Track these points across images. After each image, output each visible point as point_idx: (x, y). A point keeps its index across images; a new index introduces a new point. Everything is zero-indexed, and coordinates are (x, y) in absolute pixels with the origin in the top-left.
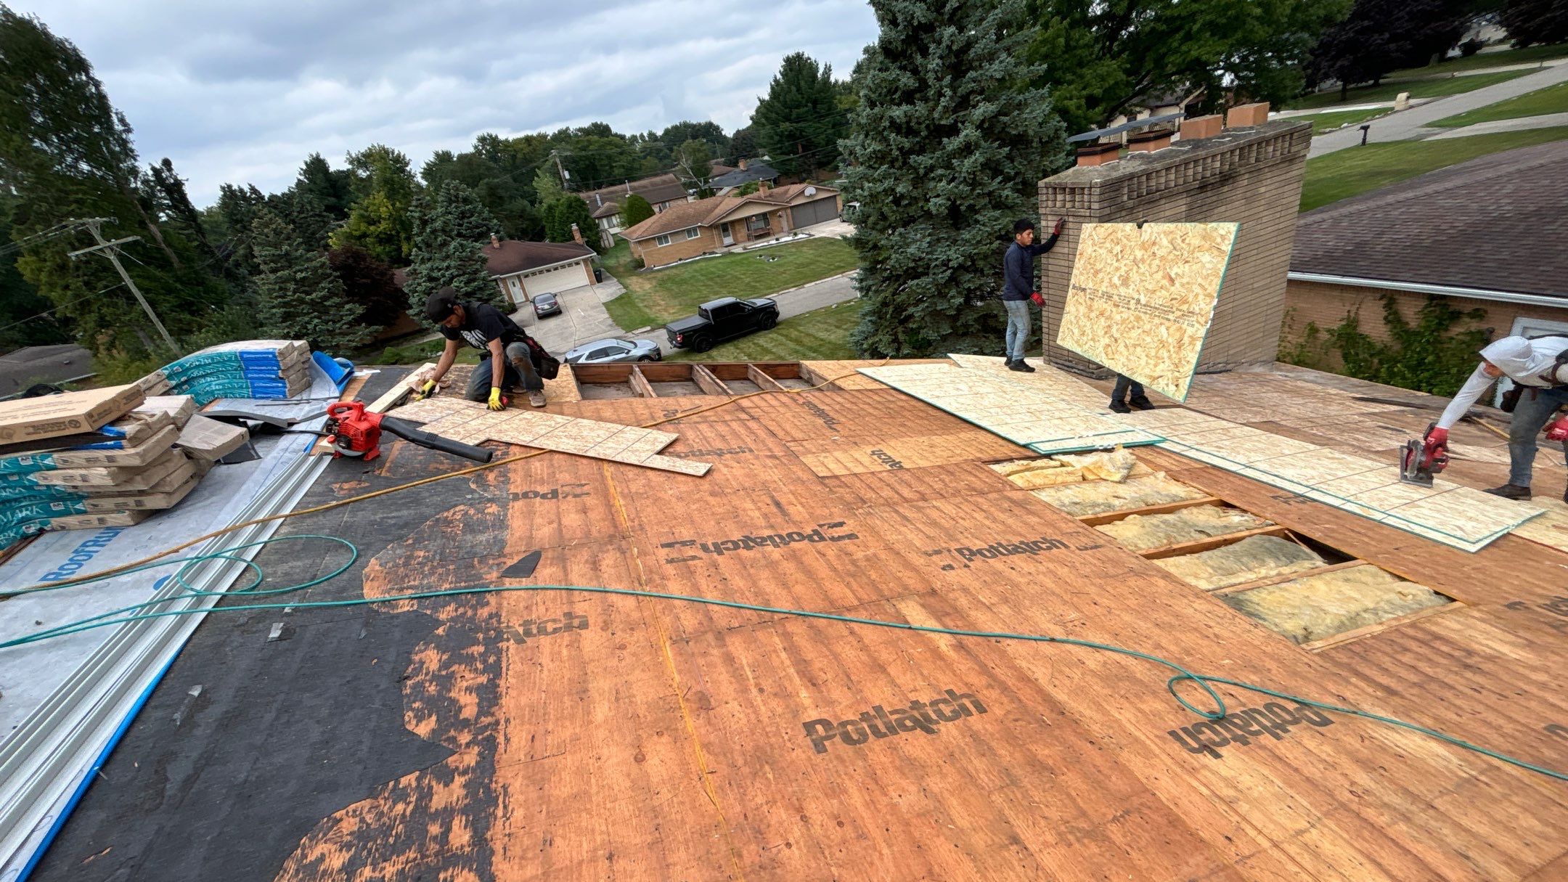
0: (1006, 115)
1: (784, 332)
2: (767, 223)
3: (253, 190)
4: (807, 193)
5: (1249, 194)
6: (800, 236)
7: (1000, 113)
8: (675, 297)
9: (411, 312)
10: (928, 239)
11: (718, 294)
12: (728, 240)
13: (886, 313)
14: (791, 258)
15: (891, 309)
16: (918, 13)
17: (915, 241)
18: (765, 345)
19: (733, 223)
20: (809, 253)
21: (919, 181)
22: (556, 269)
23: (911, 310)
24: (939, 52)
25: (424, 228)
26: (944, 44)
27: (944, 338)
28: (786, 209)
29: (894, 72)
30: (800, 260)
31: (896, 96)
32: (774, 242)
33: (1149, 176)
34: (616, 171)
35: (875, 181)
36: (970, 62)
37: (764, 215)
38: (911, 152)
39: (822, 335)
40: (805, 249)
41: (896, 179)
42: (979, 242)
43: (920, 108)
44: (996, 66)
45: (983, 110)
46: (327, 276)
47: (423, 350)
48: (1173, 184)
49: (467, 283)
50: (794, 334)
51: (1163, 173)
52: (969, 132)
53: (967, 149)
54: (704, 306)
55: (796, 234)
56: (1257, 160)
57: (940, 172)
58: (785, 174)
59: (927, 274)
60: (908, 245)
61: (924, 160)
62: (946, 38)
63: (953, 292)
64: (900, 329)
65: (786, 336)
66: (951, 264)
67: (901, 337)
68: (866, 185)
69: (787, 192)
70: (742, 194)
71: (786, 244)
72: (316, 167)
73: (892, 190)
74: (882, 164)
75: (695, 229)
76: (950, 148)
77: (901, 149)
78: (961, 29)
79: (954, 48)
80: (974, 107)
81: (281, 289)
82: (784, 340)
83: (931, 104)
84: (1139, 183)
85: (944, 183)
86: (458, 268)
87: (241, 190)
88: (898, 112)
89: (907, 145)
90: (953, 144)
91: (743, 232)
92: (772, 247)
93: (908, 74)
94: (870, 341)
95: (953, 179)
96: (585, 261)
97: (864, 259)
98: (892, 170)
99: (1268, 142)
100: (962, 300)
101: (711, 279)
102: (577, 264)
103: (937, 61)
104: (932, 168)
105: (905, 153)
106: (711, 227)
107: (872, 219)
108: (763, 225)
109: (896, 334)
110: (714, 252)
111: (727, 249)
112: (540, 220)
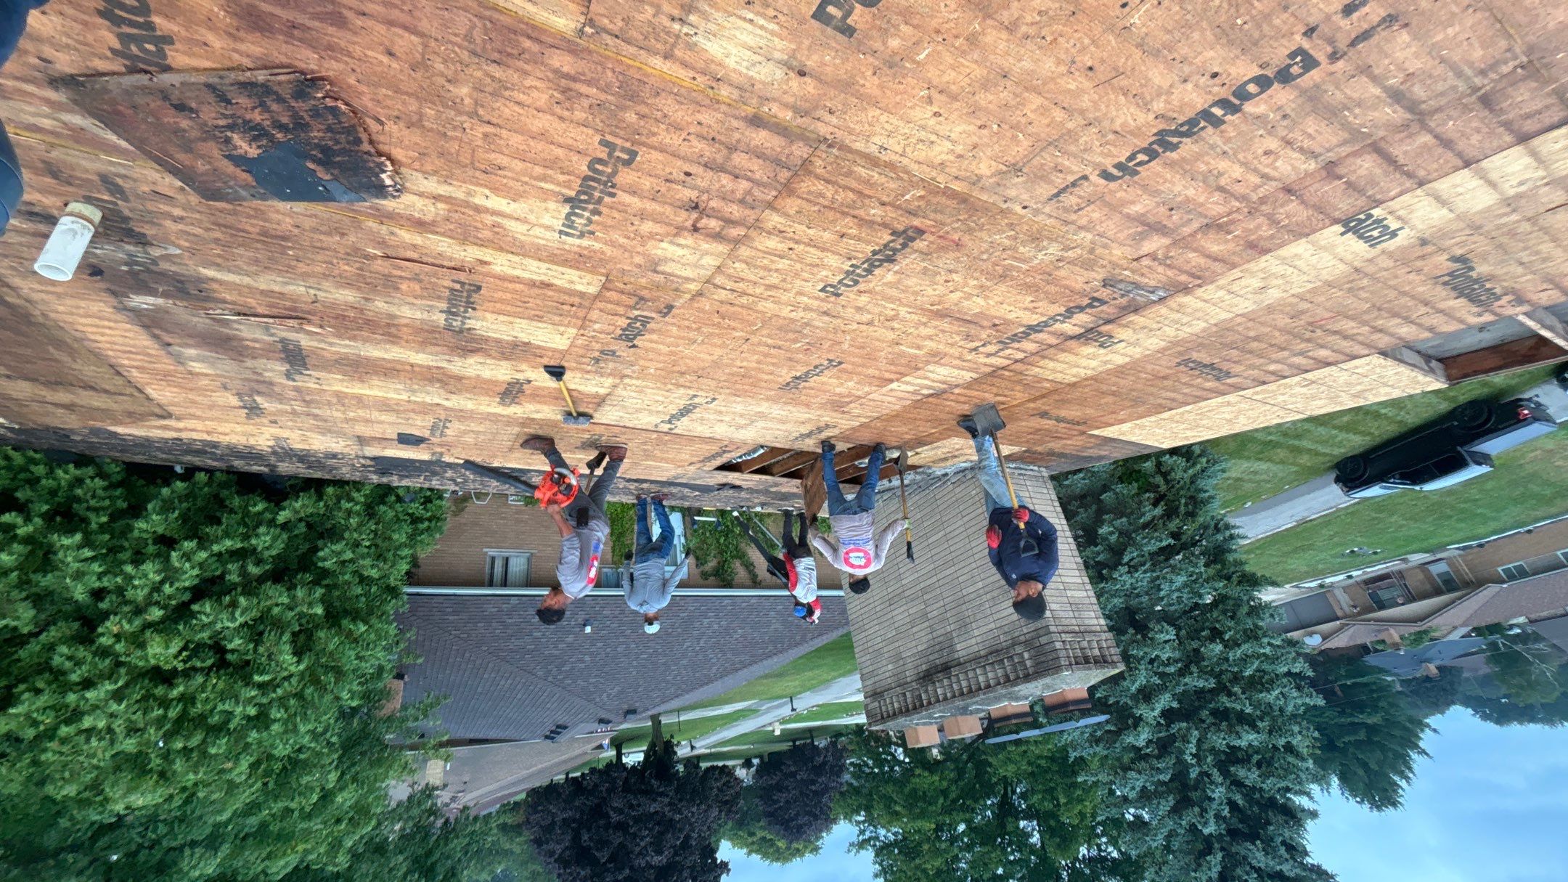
0: (1109, 732)
1: (1321, 459)
5: (901, 662)
7: (1118, 733)
8: (1533, 477)
11: (1449, 491)
13: (1186, 504)
14: (1322, 556)
15: (1182, 509)
16: (1260, 855)
17: (1178, 590)
18: (1351, 436)
20: (1296, 566)
23: (1158, 511)
24: (1214, 806)
26: (1212, 813)
27: (1105, 488)
28: (1345, 617)
29: (1270, 784)
30: (1308, 554)
31: (1256, 758)
32: (1354, 574)
33: (1008, 680)
35: (1258, 656)
36: (1169, 792)
37: (1382, 606)
39: (1264, 466)
40: (1304, 569)
41: (1227, 660)
43: (1219, 740)
44: (1139, 784)
45: (1141, 738)
48: (978, 671)
50: (1305, 460)
51: (992, 682)
52: (1151, 713)
53: (1146, 695)
54: (1484, 469)
55: (1321, 586)
56: (904, 694)
57: (1172, 669)
59: (1152, 555)
60: (1185, 585)
61: (1195, 681)
62: (1212, 820)
63: (1113, 538)
64: (1163, 488)
65: (1317, 454)
67: (1159, 480)
68: (1268, 650)
70: (1428, 631)
71: (1333, 572)
74: (1252, 676)
75: (1512, 577)
76: (1167, 696)
77: (1230, 694)
78: (1193, 829)
79: (1197, 809)
80: (1150, 742)
82: (1321, 449)
83: (1206, 746)
84: (1015, 671)
85: (1164, 657)
88: (1248, 738)
89: (1224, 699)
90: (1164, 701)
91: (1416, 582)
92: (1357, 568)
93: (1247, 782)
94: (1199, 466)
95: (1152, 661)
97: (1239, 563)
98: (1236, 669)
99: (901, 712)
100: (1100, 531)
101: (1463, 511)
103: (1216, 795)
104: (1182, 673)
105: (1222, 689)
106: (1480, 583)
107: (1245, 609)
109: (1167, 482)
110: (1464, 548)
111: (1439, 556)
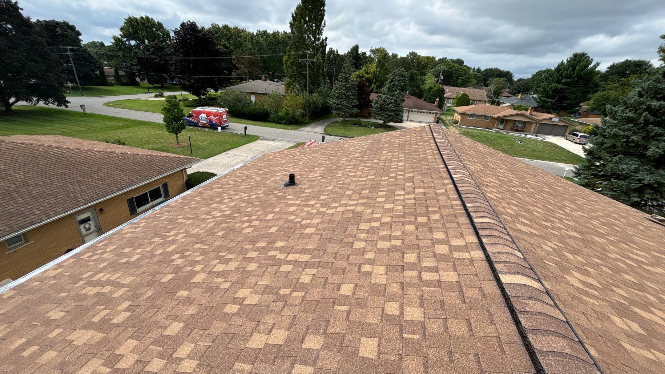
2: (524, 126)
3: (337, 52)
6: (538, 137)
9: (372, 109)
12: (501, 127)
14: (531, 146)
19: (507, 120)
20: (541, 146)
22: (424, 112)
25: (391, 83)
28: (537, 123)
30: (535, 148)
32: (523, 135)
37: (525, 122)
40: (539, 144)
46: (354, 88)
47: (369, 124)
49: (395, 107)
55: (536, 136)
58: (542, 107)
66: (643, 182)
69: (541, 116)
70: (515, 109)
73: (628, 137)
75: (488, 117)
81: (341, 88)
86: (395, 100)
87: (334, 51)
91: (510, 125)
96: (437, 114)
101: (487, 140)
102: (433, 113)
111: (499, 130)
112: (424, 91)
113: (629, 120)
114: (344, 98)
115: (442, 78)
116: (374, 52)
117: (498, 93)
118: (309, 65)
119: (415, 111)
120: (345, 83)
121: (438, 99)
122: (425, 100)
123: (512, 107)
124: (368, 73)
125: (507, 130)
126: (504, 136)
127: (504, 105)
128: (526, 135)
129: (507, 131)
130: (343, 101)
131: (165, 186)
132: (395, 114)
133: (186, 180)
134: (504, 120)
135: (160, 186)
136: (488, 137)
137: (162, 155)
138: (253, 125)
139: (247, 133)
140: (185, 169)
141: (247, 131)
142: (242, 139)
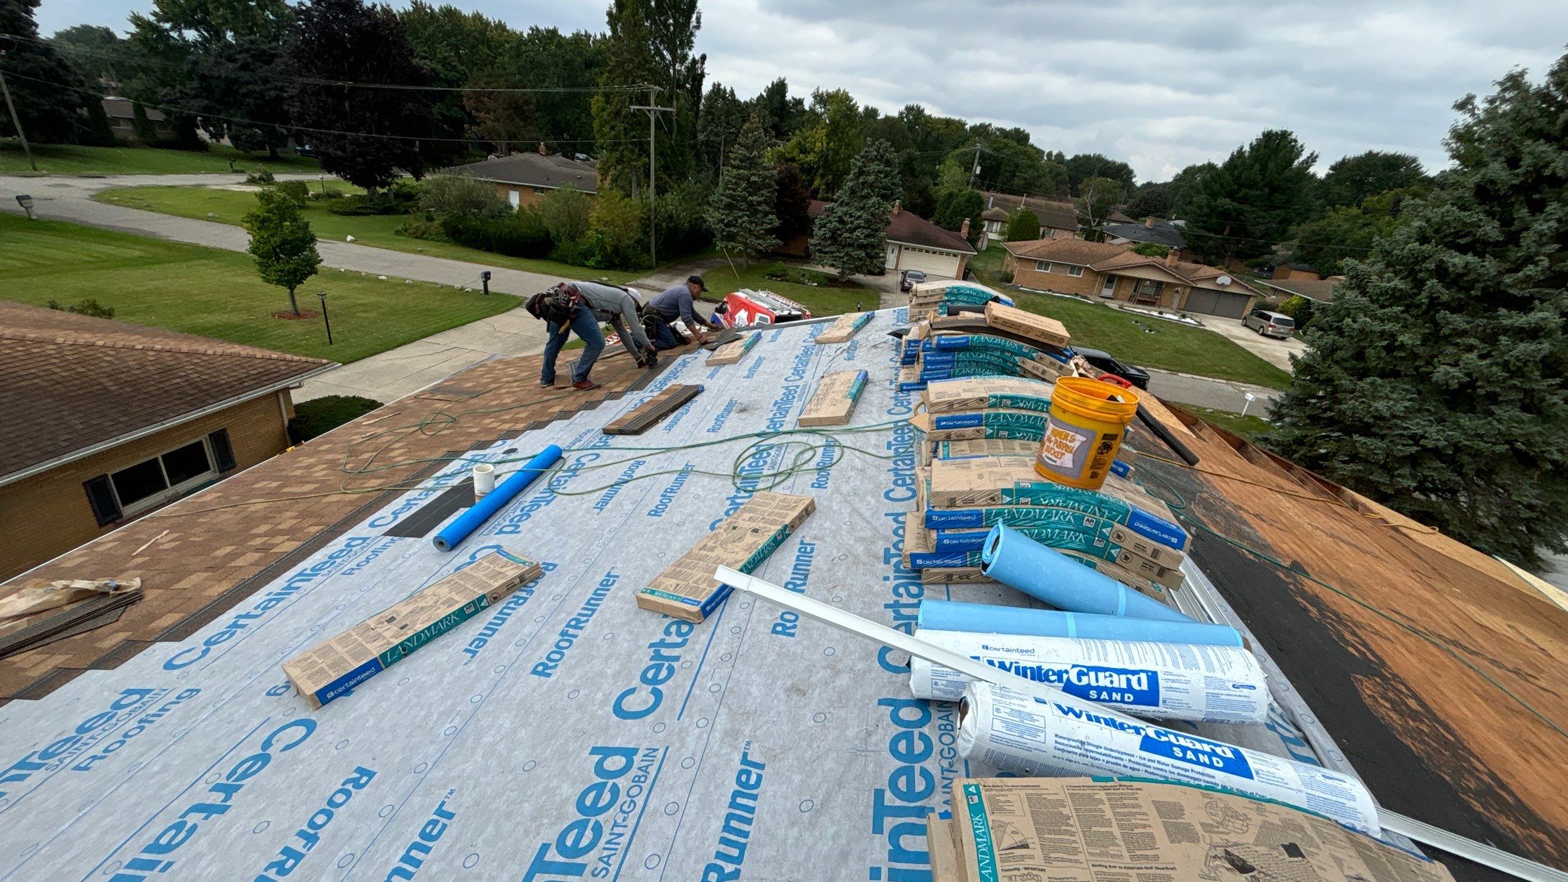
2: (1157, 293)
3: (732, 93)
4: (1219, 281)
6: (1188, 320)
9: (812, 241)
10: (1407, 404)
12: (1108, 292)
14: (1170, 339)
17: (1388, 398)
19: (1122, 278)
20: (1193, 343)
21: (1436, 338)
22: (934, 253)
25: (858, 178)
28: (1185, 287)
29: (1477, 215)
30: (1181, 346)
31: (1464, 242)
32: (1156, 314)
34: (1016, 181)
35: (1374, 317)
37: (1160, 284)
38: (1446, 306)
40: (1189, 336)
41: (1405, 326)
42: (1478, 435)
43: (1490, 266)
46: (769, 186)
47: (803, 275)
49: (867, 236)
52: (1546, 316)
53: (1533, 333)
55: (1184, 316)
57: (1473, 341)
58: (1197, 250)
59: (1383, 438)
61: (1457, 321)
66: (1423, 442)
69: (1196, 270)
70: (1139, 252)
71: (1170, 322)
72: (779, 89)
73: (1393, 336)
74: (1395, 304)
75: (1080, 269)
76: (1505, 322)
77: (1433, 299)
81: (736, 183)
83: (1509, 266)
85: (1473, 356)
86: (867, 221)
87: (725, 90)
89: (1444, 297)
90: (1513, 319)
91: (1128, 290)
92: (1152, 317)
93: (1496, 223)
96: (963, 256)
98: (1405, 316)
101: (1077, 323)
102: (955, 255)
103: (1553, 224)
104: (1463, 334)
105: (1434, 303)
106: (1098, 273)
108: (1153, 294)
110: (1086, 298)
111: (1102, 300)
112: (935, 202)
113: (1396, 297)
114: (743, 210)
115: (978, 172)
116: (820, 98)
117: (1101, 212)
118: (657, 120)
119: (914, 249)
120: (746, 172)
121: (967, 221)
122: (937, 223)
123: (1131, 246)
124: (804, 151)
125: (1120, 299)
126: (1114, 314)
127: (1115, 241)
128: (1161, 313)
129: (1120, 303)
130: (741, 217)
131: (220, 440)
132: (868, 255)
133: (290, 421)
134: (1114, 276)
135: (204, 438)
136: (1079, 317)
137: (210, 352)
138: (509, 267)
139: (490, 289)
140: (286, 391)
141: (489, 282)
142: (476, 303)
